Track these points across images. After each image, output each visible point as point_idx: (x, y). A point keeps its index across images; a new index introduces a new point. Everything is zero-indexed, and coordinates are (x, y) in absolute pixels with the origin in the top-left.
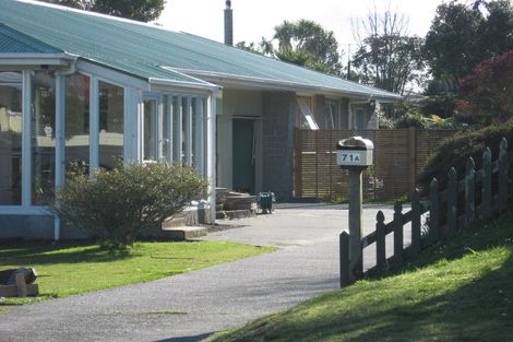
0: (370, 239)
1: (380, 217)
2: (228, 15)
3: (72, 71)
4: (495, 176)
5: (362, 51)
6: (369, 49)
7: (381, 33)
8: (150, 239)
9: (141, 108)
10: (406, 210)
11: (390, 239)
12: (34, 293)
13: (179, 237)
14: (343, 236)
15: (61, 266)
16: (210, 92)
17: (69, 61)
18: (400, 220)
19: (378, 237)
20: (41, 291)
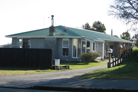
0: (112, 63)
1: (113, 60)
2: (112, 31)
3: (83, 39)
4: (129, 55)
5: (134, 36)
6: (135, 36)
7: (136, 34)
8: (93, 62)
9: (92, 44)
10: (117, 59)
11: (114, 63)
12: (69, 69)
13: (97, 62)
14: (108, 62)
15: (77, 65)
16: (103, 42)
17: (83, 38)
18: (116, 60)
19: (113, 63)
20: (70, 68)
